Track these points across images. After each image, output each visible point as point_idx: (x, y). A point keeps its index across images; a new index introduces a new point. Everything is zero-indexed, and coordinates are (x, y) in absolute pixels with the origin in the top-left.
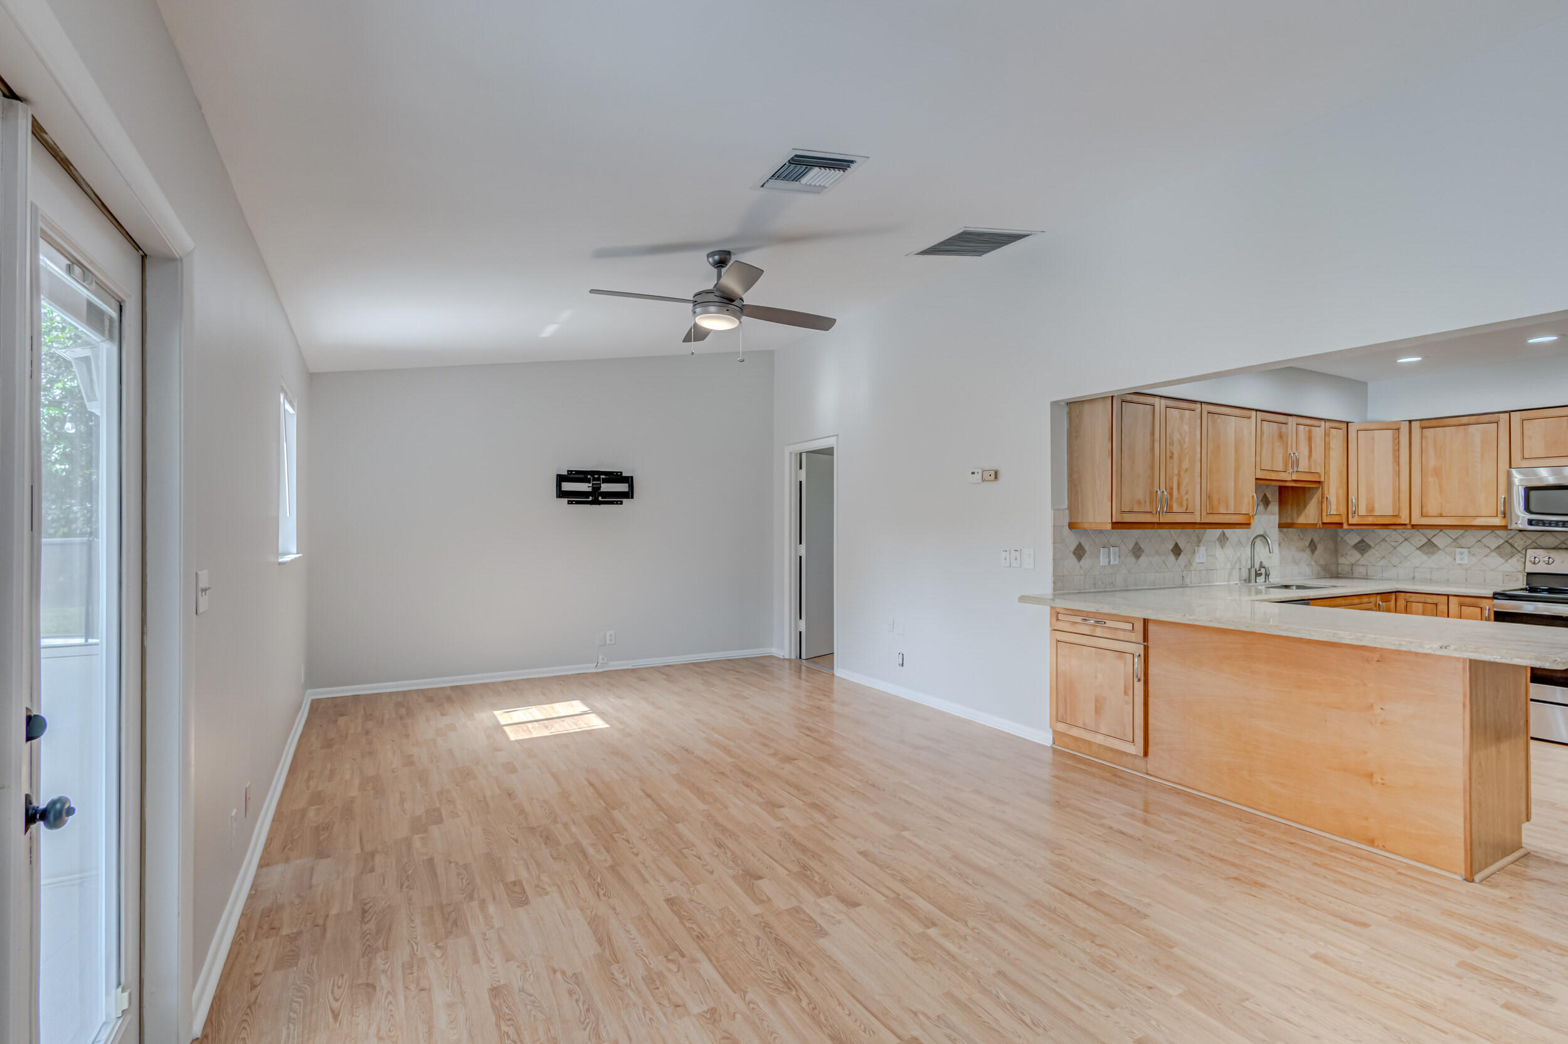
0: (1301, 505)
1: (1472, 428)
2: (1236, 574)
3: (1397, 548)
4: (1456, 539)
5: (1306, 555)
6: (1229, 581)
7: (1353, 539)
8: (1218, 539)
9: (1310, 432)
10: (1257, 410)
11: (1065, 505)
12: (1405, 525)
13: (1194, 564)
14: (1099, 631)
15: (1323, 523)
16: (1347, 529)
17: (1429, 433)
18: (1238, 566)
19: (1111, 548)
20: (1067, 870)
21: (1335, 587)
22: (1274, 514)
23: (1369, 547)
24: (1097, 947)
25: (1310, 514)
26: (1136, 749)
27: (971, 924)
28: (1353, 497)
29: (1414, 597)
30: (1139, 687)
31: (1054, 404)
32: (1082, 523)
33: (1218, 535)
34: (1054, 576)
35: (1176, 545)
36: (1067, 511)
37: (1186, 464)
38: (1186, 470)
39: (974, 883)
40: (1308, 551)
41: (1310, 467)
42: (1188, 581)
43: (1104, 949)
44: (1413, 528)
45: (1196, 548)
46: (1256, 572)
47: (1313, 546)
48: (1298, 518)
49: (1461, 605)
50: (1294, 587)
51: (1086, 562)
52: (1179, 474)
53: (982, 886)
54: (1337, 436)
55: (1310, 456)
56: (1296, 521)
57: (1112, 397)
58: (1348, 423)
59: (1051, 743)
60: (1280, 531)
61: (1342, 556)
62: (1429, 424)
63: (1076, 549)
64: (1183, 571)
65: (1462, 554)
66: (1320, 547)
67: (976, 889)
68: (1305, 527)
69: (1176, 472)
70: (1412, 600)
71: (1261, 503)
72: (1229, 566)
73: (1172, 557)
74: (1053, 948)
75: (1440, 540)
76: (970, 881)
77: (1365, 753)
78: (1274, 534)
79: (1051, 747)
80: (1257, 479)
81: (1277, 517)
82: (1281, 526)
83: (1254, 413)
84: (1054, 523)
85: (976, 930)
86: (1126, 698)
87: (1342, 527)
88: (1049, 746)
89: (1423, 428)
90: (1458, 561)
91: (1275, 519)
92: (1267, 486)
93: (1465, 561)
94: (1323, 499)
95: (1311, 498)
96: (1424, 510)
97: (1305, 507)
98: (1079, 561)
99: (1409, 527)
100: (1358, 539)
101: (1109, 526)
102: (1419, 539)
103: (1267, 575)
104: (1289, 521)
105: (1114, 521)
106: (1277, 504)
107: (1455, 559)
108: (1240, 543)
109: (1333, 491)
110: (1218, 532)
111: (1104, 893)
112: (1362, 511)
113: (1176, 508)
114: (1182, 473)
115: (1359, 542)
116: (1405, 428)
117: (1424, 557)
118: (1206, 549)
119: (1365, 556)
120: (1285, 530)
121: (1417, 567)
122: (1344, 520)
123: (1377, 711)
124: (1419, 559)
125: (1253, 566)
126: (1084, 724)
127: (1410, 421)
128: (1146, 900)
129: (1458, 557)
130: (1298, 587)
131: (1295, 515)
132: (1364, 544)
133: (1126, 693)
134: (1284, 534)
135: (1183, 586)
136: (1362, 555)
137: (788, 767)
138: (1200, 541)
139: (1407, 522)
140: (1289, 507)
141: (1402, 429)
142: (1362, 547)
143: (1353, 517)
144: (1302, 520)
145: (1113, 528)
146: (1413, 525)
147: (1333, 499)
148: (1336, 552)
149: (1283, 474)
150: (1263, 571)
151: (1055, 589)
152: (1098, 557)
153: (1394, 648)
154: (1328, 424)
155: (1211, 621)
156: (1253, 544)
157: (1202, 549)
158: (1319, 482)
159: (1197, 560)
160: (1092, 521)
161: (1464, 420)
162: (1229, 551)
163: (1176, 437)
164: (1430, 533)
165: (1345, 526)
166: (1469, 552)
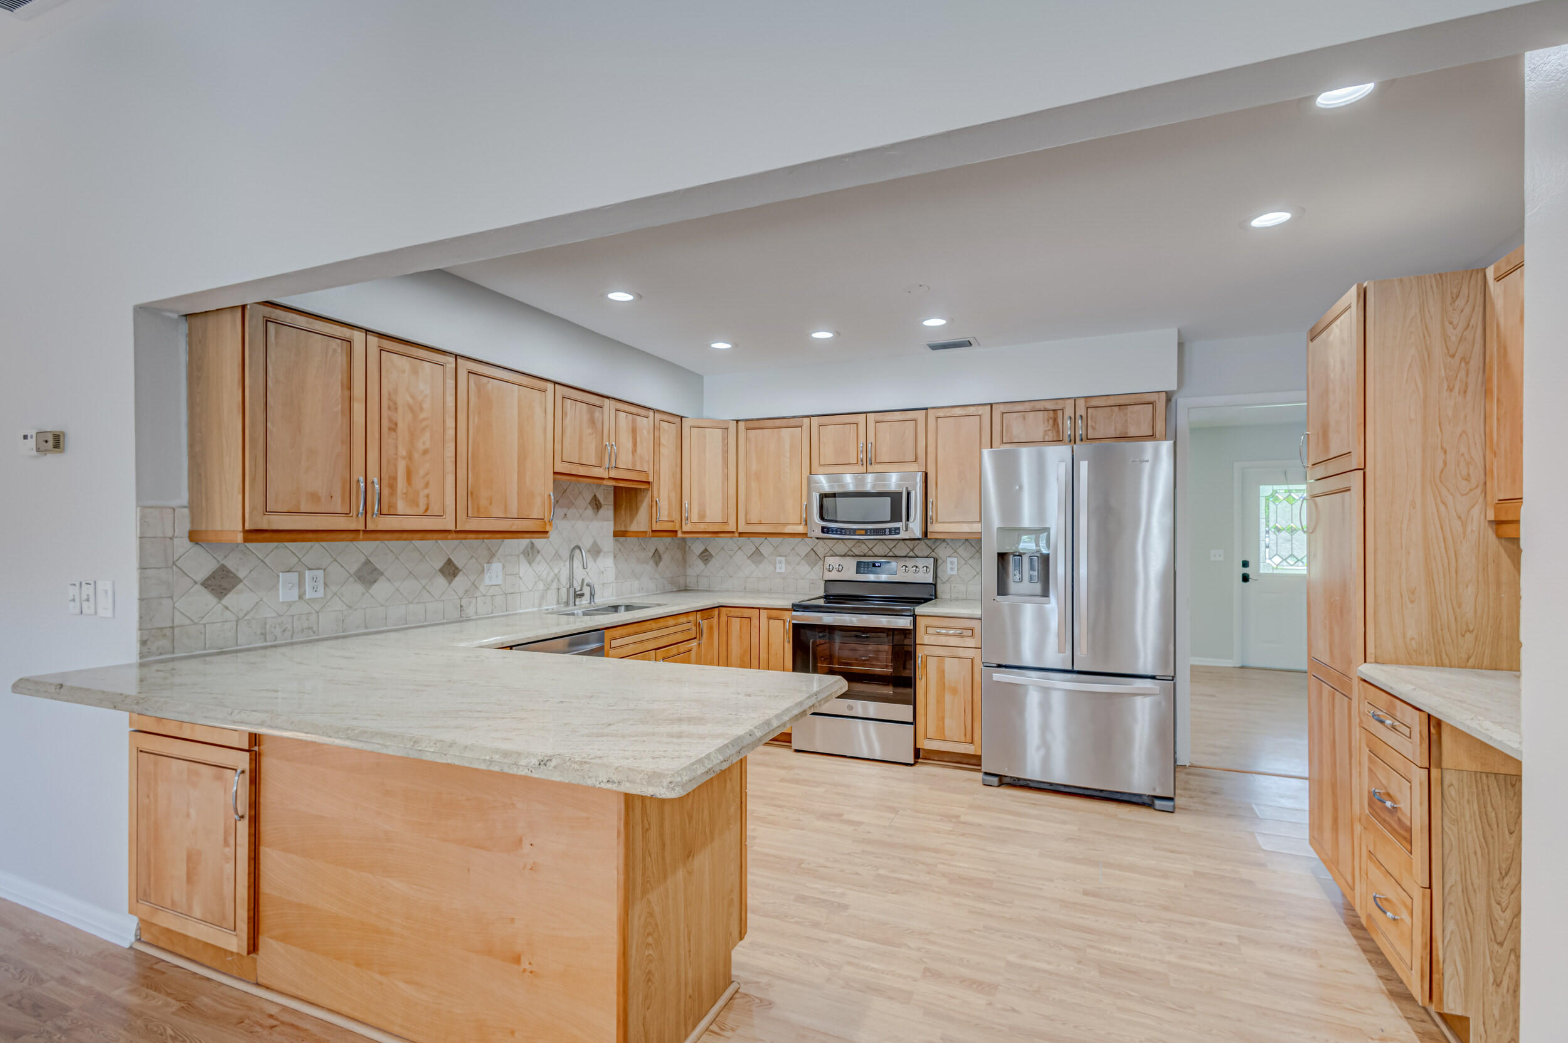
0: (633, 509)
1: (782, 432)
2: (552, 596)
3: (734, 557)
4: (775, 547)
5: (649, 567)
6: (540, 605)
7: (698, 548)
8: (523, 553)
9: (634, 421)
10: (556, 383)
11: (182, 499)
12: (734, 532)
13: (482, 589)
15: (653, 531)
18: (554, 586)
19: (307, 572)
22: (607, 520)
23: (711, 556)
25: (640, 522)
28: (686, 502)
32: (207, 531)
33: (522, 548)
34: (141, 629)
35: (449, 561)
36: (185, 510)
37: (423, 442)
40: (653, 563)
41: (634, 463)
42: (470, 611)
44: (740, 535)
45: (485, 565)
46: (575, 592)
47: (656, 558)
48: (630, 524)
51: (241, 598)
54: (668, 432)
55: (634, 451)
56: (629, 529)
58: (682, 417)
60: (616, 540)
61: (688, 566)
62: (753, 424)
63: (210, 578)
64: (461, 598)
65: (781, 562)
66: (665, 559)
68: (639, 534)
69: (403, 452)
71: (589, 506)
72: (541, 586)
73: (441, 580)
75: (765, 548)
78: (607, 543)
80: (556, 473)
81: (612, 523)
82: (617, 534)
83: (551, 385)
84: (141, 532)
87: (676, 536)
89: (748, 428)
90: (778, 570)
91: (609, 526)
93: (782, 570)
94: (654, 504)
95: (642, 501)
96: (750, 517)
97: (637, 513)
98: (221, 598)
99: (737, 534)
100: (702, 549)
101: (239, 538)
102: (750, 546)
103: (592, 595)
104: (623, 528)
105: (248, 527)
106: (612, 507)
107: (775, 568)
108: (554, 555)
109: (664, 493)
110: (523, 543)
112: (695, 518)
113: (401, 508)
114: (417, 456)
115: (704, 552)
116: (733, 428)
117: (753, 566)
118: (504, 567)
119: (709, 566)
120: (622, 539)
121: (748, 577)
124: (749, 568)
125: (571, 585)
129: (777, 566)
131: (629, 523)
132: (707, 553)
134: (621, 543)
135: (463, 619)
136: (705, 564)
138: (493, 555)
139: (735, 529)
140: (623, 512)
141: (730, 429)
142: (706, 556)
143: (686, 524)
144: (634, 527)
145: (247, 540)
146: (740, 532)
147: (664, 504)
148: (684, 562)
149: (596, 469)
150: (586, 590)
151: (143, 654)
152: (274, 588)
154: (658, 416)
157: (496, 566)
158: (649, 483)
159: (487, 582)
160: (219, 527)
161: (775, 422)
162: (541, 566)
163: (404, 398)
164: (757, 540)
165: (680, 535)
166: (786, 560)
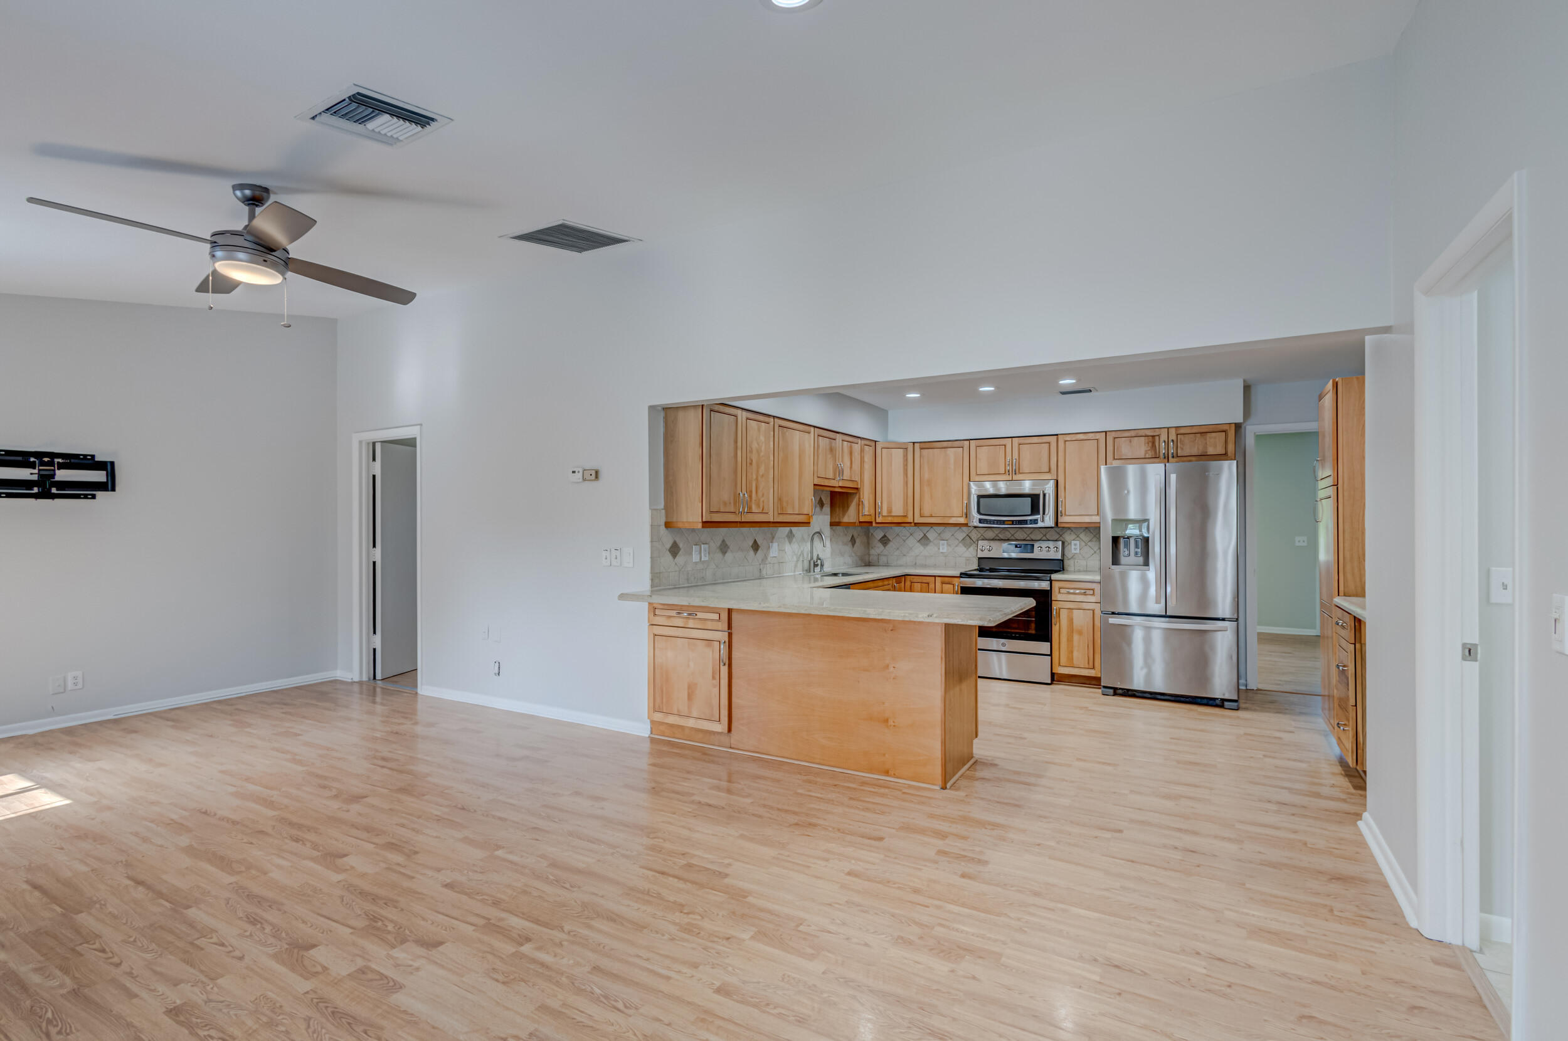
0: (845, 507)
1: (951, 451)
2: (800, 565)
3: (907, 541)
4: (940, 534)
5: (848, 548)
6: (795, 572)
7: (879, 534)
8: (787, 536)
9: (851, 447)
10: (815, 427)
11: (662, 506)
12: (910, 523)
13: (769, 559)
14: (691, 624)
15: (860, 522)
16: (875, 527)
17: (925, 452)
18: (801, 559)
19: (702, 546)
20: (660, 851)
21: (867, 573)
22: (827, 515)
23: (889, 540)
24: (685, 916)
25: (850, 516)
26: (721, 727)
27: (567, 928)
28: (879, 502)
29: (916, 579)
30: (724, 670)
31: (652, 408)
32: (677, 522)
33: (787, 533)
34: (651, 573)
35: (755, 541)
36: (664, 511)
37: (762, 470)
38: (763, 476)
39: (571, 886)
40: (850, 544)
41: (851, 477)
42: (764, 572)
43: (691, 916)
44: (915, 526)
45: (771, 544)
46: (814, 563)
47: (853, 541)
48: (843, 517)
49: (943, 583)
50: (841, 575)
51: (680, 559)
52: (757, 479)
53: (579, 887)
54: (869, 451)
55: (851, 467)
56: (842, 521)
57: (703, 405)
58: (876, 441)
59: (649, 733)
60: (831, 528)
61: (872, 548)
62: (926, 445)
63: (671, 548)
64: (760, 564)
65: (943, 545)
66: (858, 541)
67: (574, 891)
68: (849, 525)
69: (754, 477)
70: (915, 580)
71: (818, 506)
72: (795, 559)
73: (752, 552)
74: (645, 928)
75: (932, 535)
76: (568, 886)
77: (883, 703)
78: (827, 531)
79: (649, 737)
80: (814, 485)
81: (829, 517)
82: (832, 524)
83: (812, 429)
84: (652, 523)
85: (572, 933)
86: (714, 681)
87: (872, 525)
88: (647, 736)
89: (921, 449)
90: (941, 550)
91: (827, 519)
92: (823, 491)
93: (945, 551)
94: (860, 503)
95: (852, 502)
96: (922, 512)
97: (848, 509)
98: (674, 559)
99: (913, 524)
100: (881, 535)
101: (700, 525)
102: (919, 534)
103: (822, 565)
104: (837, 520)
105: (704, 520)
106: (829, 506)
107: (939, 549)
108: (803, 539)
109: (866, 495)
110: (787, 529)
111: (693, 864)
112: (885, 513)
113: (754, 509)
114: (759, 478)
115: (883, 537)
116: (910, 447)
117: (922, 548)
118: (778, 545)
119: (887, 547)
120: (834, 527)
121: (917, 556)
122: (873, 520)
123: (891, 669)
124: (918, 550)
125: (812, 558)
126: (678, 711)
127: (914, 443)
128: (727, 861)
129: (941, 548)
130: (844, 575)
131: (841, 515)
132: (886, 538)
133: (714, 678)
134: (834, 530)
135: (761, 578)
136: (885, 546)
137: (356, 807)
138: (773, 538)
139: (912, 521)
140: (837, 509)
141: (909, 449)
142: (885, 541)
143: (879, 517)
144: (846, 519)
145: (703, 527)
146: (915, 523)
147: (866, 503)
148: (868, 545)
149: (833, 481)
150: (819, 562)
151: (652, 586)
152: (691, 554)
153: (900, 619)
154: (864, 442)
155: (780, 607)
156: (812, 539)
157: (775, 546)
158: (857, 489)
159: (771, 555)
160: (685, 520)
161: (945, 444)
162: (795, 546)
163: (755, 445)
164: (925, 529)
165: (874, 524)
166: (947, 544)
